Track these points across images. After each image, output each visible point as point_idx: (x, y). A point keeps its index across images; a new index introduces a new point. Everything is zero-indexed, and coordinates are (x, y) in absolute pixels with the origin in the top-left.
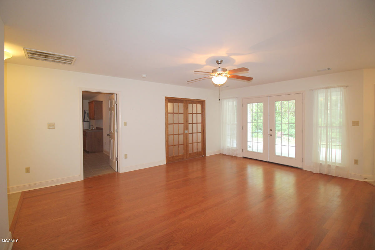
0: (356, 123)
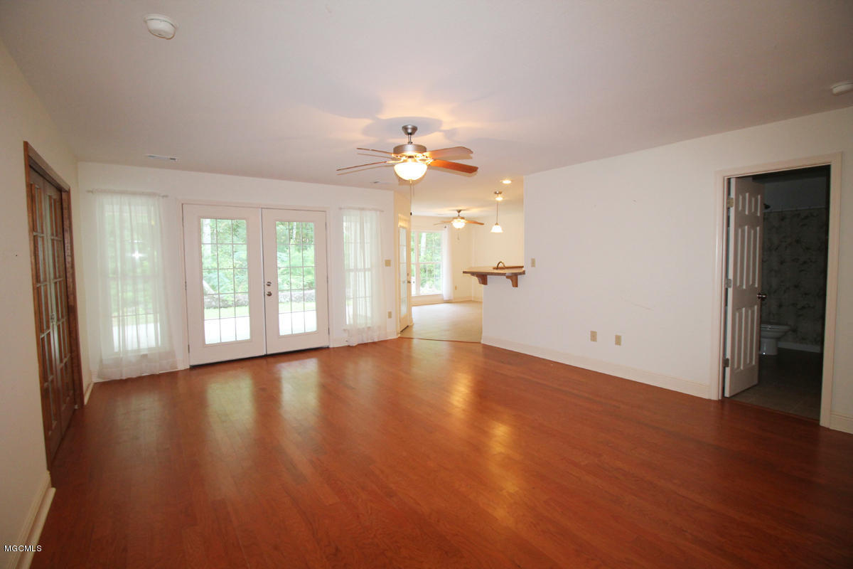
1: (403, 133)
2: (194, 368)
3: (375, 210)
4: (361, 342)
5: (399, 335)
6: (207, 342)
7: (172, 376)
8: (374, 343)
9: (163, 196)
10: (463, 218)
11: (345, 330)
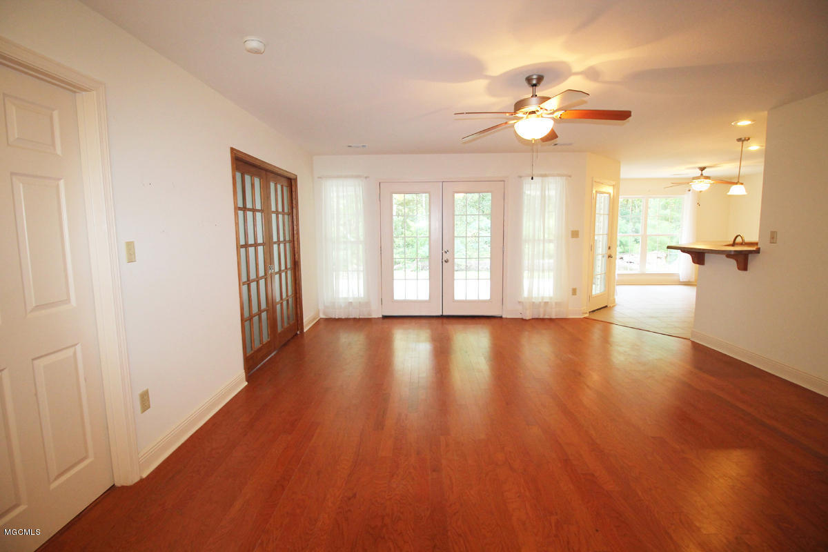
0: (575, 234)
1: (526, 84)
2: (385, 317)
3: (559, 175)
4: (537, 317)
5: (586, 315)
6: (396, 297)
7: (368, 321)
8: (551, 320)
9: (366, 178)
10: (707, 178)
11: (519, 302)
